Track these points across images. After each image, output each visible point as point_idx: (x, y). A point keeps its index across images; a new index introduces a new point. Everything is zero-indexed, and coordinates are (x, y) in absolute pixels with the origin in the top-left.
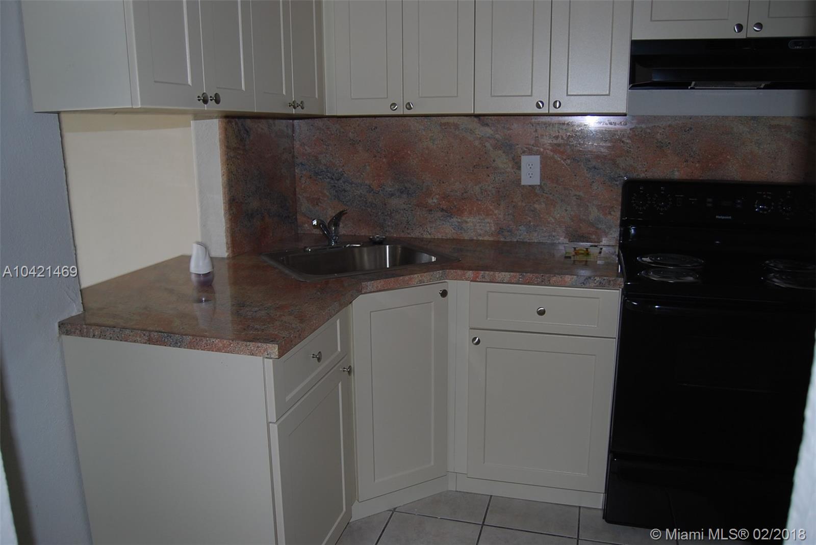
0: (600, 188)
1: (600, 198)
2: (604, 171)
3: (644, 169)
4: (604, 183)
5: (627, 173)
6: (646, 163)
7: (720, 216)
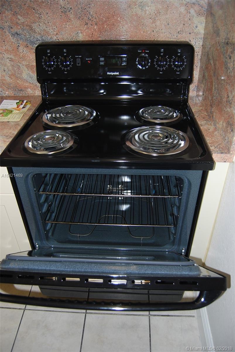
0: (25, 51)
1: (27, 59)
2: (25, 36)
3: (55, 33)
4: (27, 47)
5: (42, 37)
6: (55, 28)
7: (110, 72)
